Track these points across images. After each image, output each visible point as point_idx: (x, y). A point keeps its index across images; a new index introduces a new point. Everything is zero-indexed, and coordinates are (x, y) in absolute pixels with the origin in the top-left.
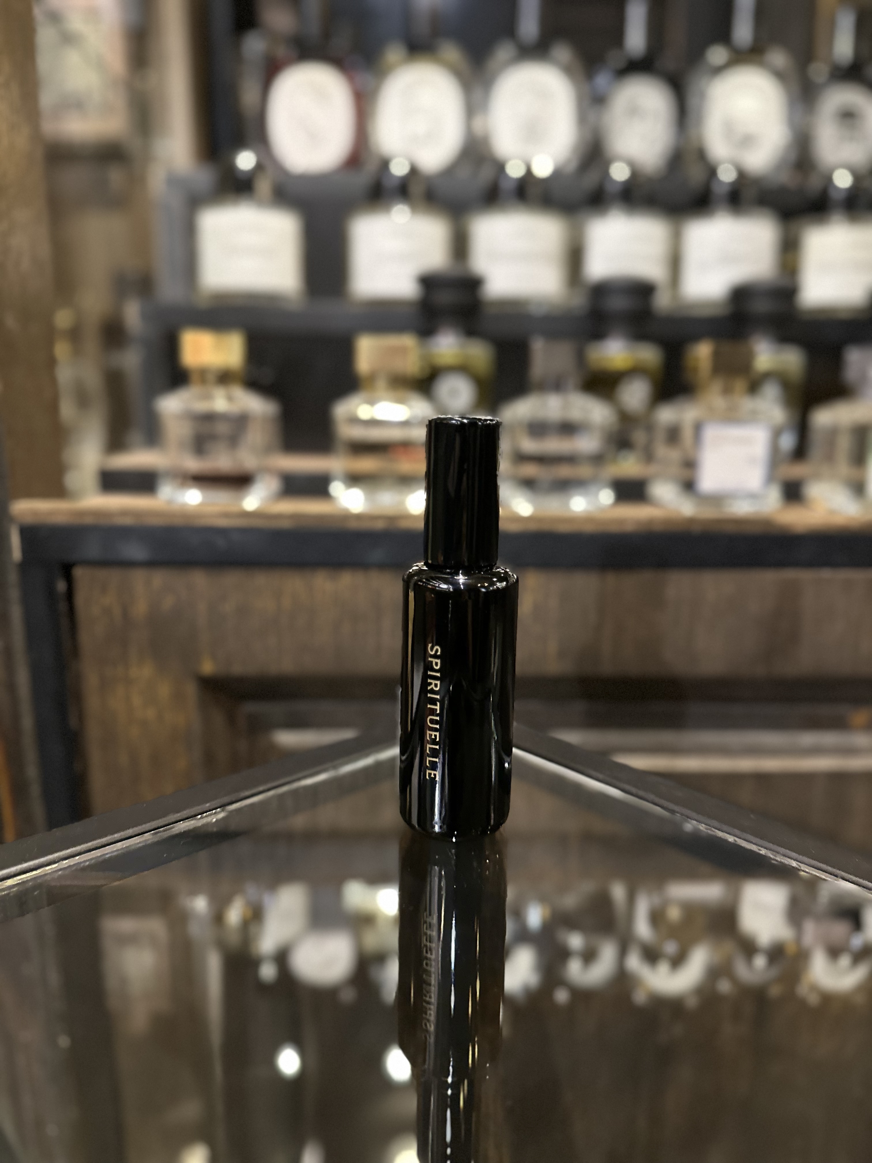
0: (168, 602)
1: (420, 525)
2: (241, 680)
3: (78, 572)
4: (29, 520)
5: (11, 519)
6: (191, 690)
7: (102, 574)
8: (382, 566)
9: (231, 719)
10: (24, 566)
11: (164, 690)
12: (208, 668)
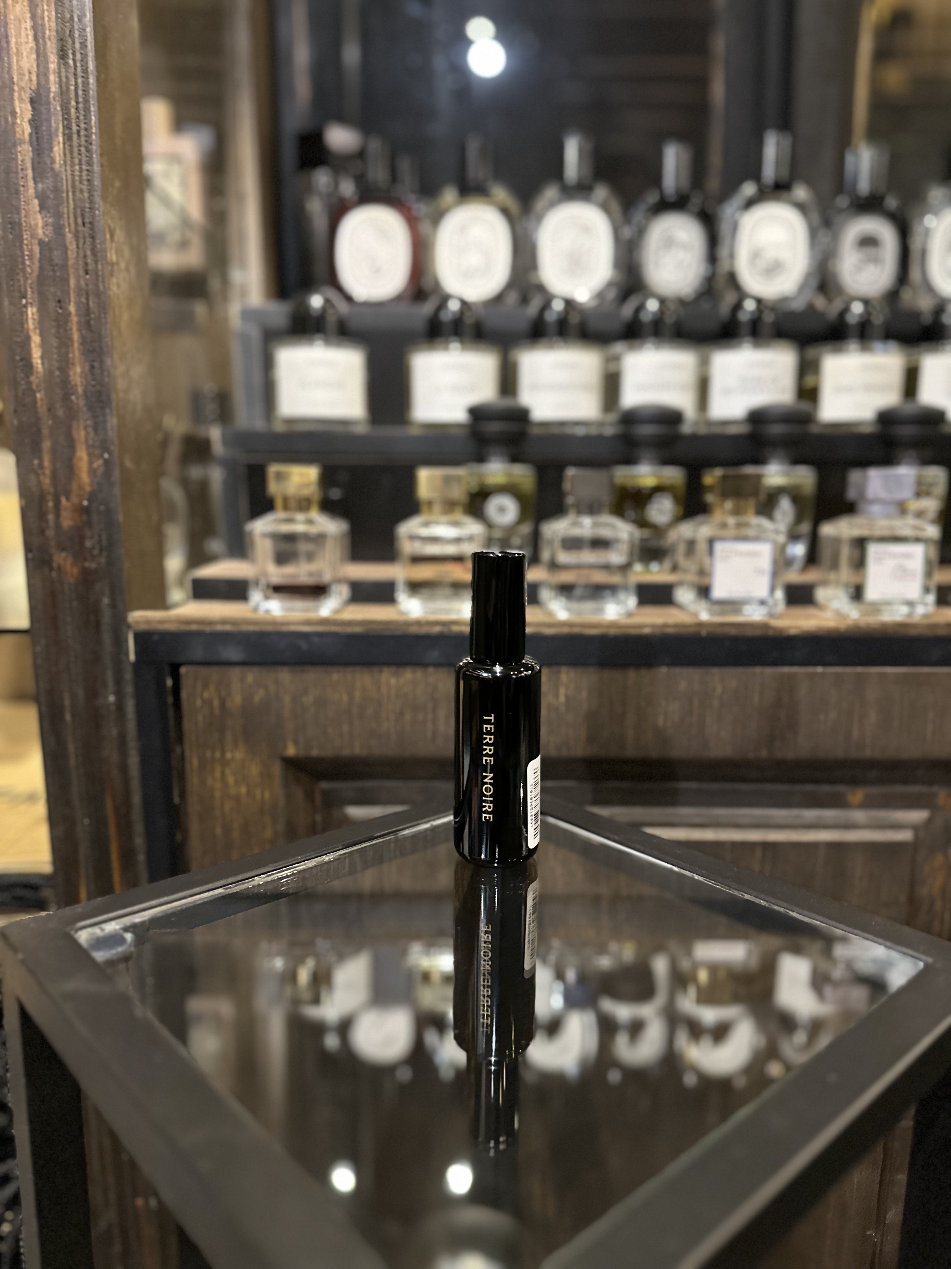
0: (259, 696)
1: (467, 629)
2: (319, 760)
3: (183, 670)
4: (143, 627)
5: (129, 626)
6: (277, 769)
7: (204, 671)
8: (437, 665)
9: (310, 796)
10: (137, 666)
11: (254, 770)
12: (291, 751)
